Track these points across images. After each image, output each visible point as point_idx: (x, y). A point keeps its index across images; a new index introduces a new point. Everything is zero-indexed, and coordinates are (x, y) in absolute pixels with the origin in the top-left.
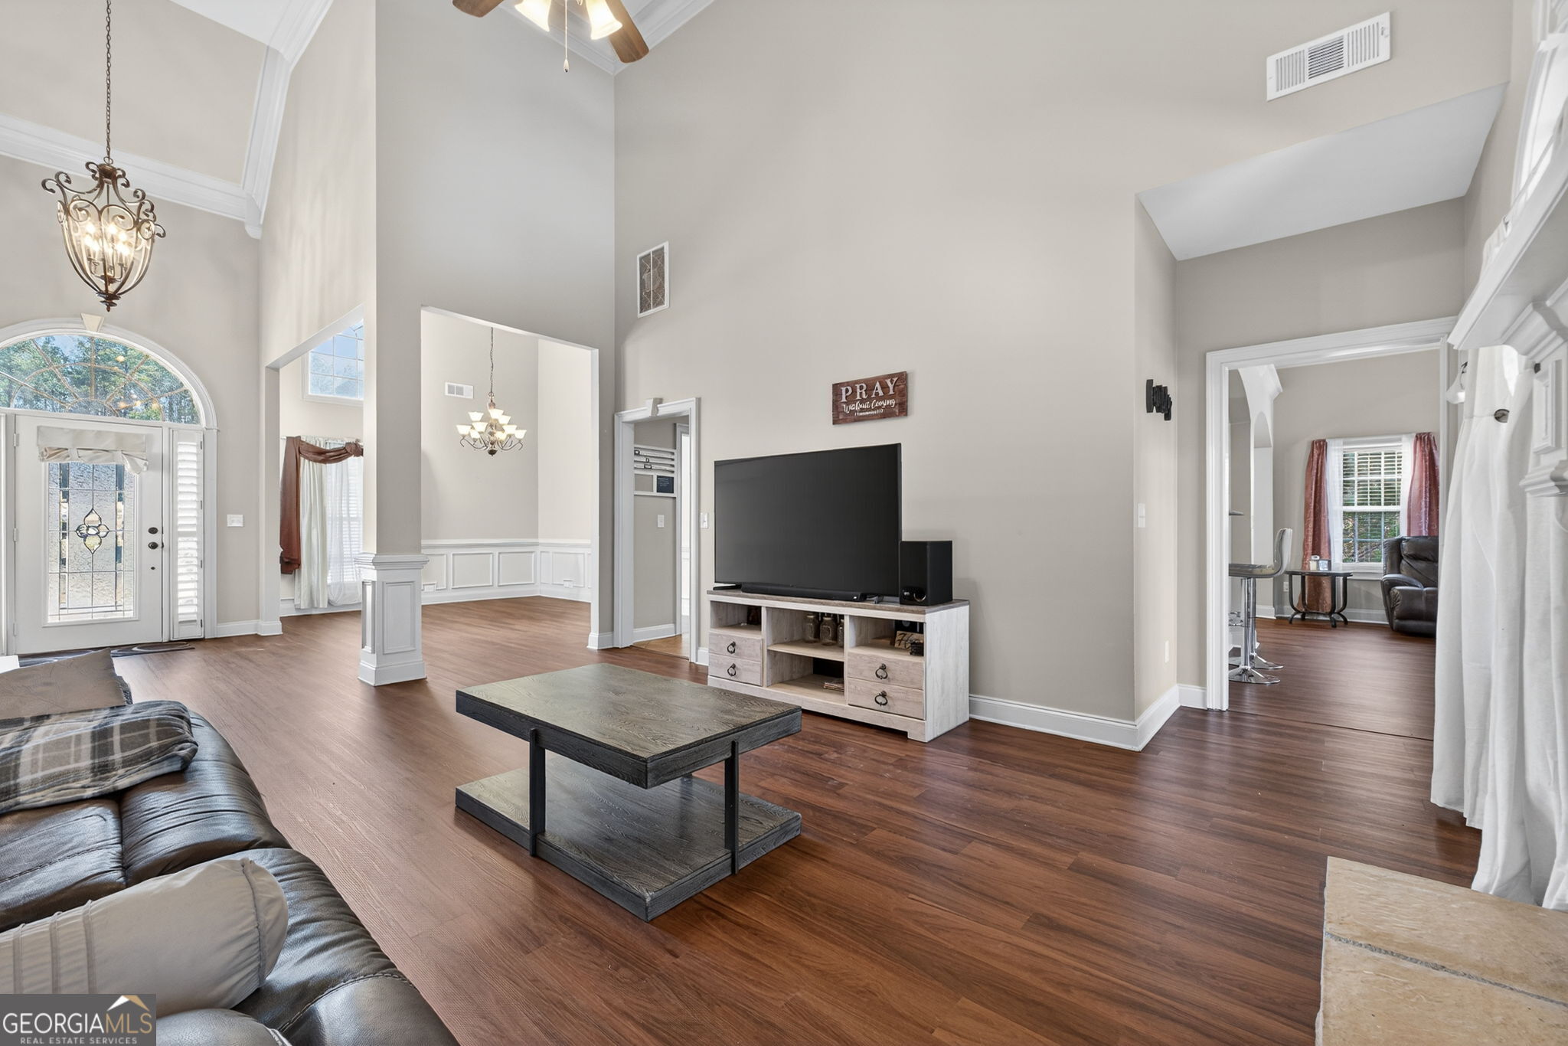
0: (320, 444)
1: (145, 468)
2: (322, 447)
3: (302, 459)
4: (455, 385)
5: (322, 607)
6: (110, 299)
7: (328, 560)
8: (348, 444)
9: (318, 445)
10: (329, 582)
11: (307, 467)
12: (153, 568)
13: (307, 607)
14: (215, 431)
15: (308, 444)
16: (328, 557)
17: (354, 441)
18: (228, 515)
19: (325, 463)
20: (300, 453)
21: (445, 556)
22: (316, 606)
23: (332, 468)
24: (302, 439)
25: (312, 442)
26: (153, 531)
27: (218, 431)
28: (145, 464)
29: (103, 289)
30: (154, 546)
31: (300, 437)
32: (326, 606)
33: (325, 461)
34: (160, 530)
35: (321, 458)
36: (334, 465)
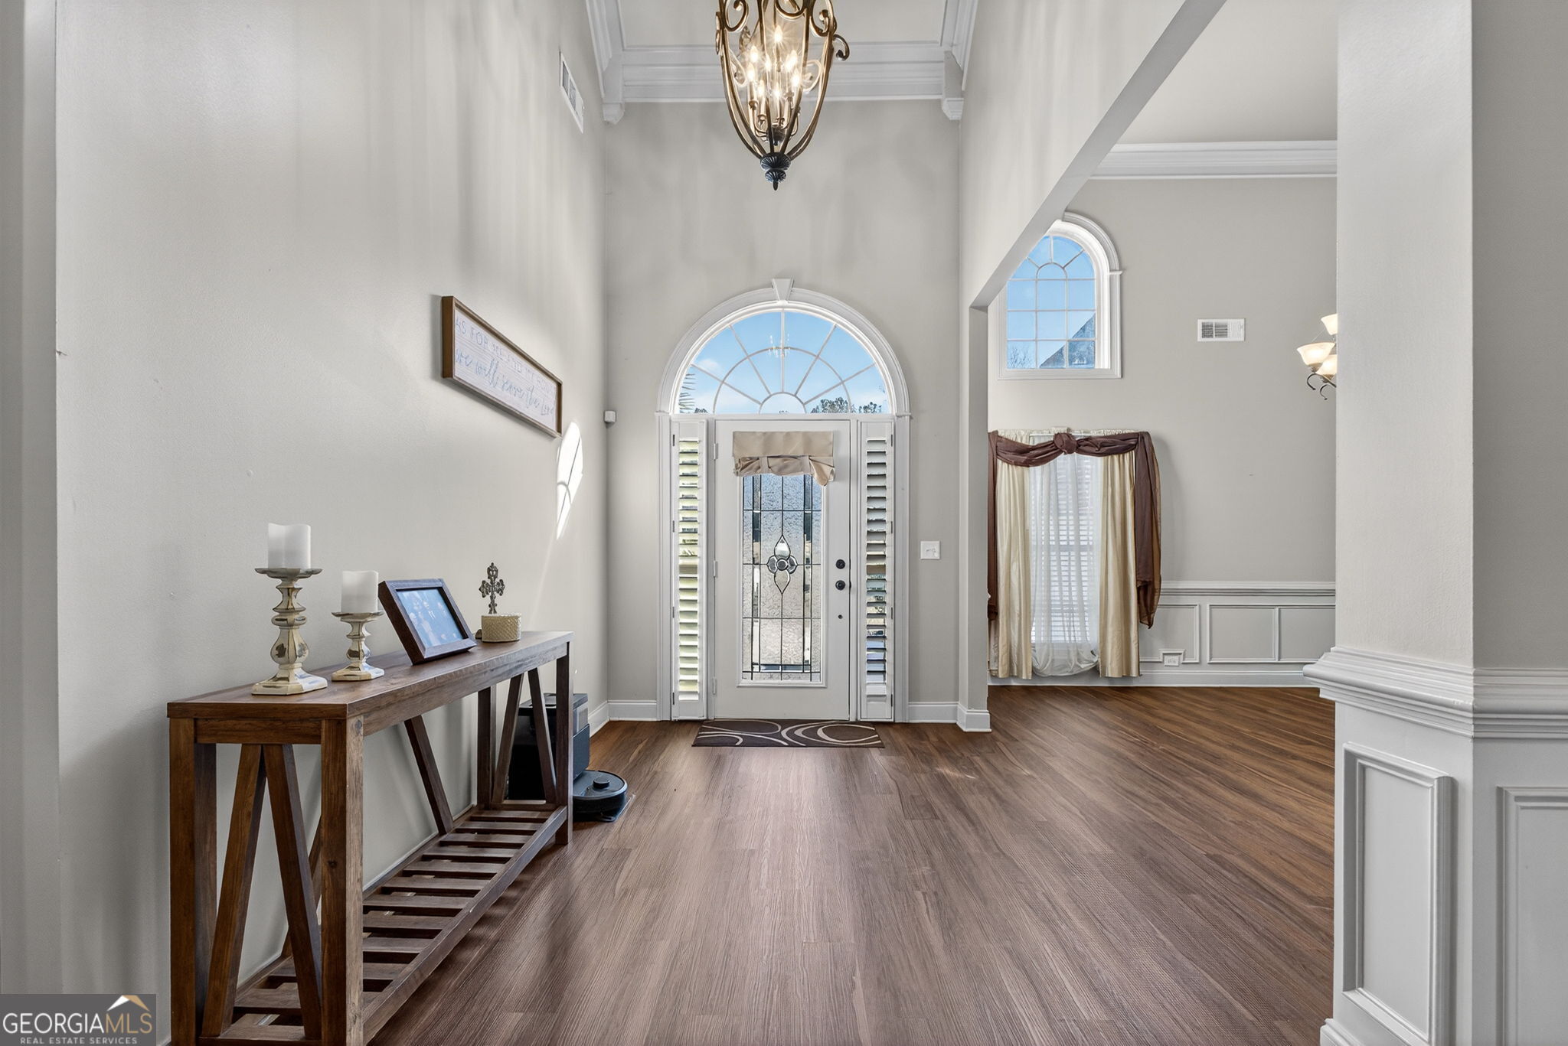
0: (1021, 440)
1: (832, 477)
2: (1024, 442)
3: (1000, 462)
4: (1214, 321)
5: (1025, 678)
6: (777, 166)
7: (1032, 608)
8: (1056, 436)
9: (1019, 441)
10: (1033, 639)
11: (1006, 472)
12: (840, 617)
13: (1006, 676)
14: (907, 418)
15: (1006, 439)
16: (1032, 603)
17: (1063, 430)
18: (922, 542)
19: (1028, 466)
20: (997, 454)
21: (1197, 607)
22: (1016, 674)
23: (1036, 472)
24: (999, 434)
25: (1012, 437)
26: (840, 564)
27: (911, 418)
28: (832, 472)
29: (768, 151)
30: (841, 585)
31: (997, 432)
32: (1030, 678)
33: (1027, 464)
34: (847, 563)
35: (1024, 458)
36: (1038, 468)
